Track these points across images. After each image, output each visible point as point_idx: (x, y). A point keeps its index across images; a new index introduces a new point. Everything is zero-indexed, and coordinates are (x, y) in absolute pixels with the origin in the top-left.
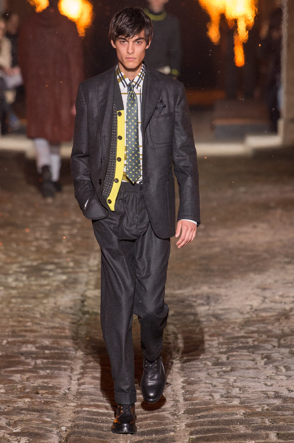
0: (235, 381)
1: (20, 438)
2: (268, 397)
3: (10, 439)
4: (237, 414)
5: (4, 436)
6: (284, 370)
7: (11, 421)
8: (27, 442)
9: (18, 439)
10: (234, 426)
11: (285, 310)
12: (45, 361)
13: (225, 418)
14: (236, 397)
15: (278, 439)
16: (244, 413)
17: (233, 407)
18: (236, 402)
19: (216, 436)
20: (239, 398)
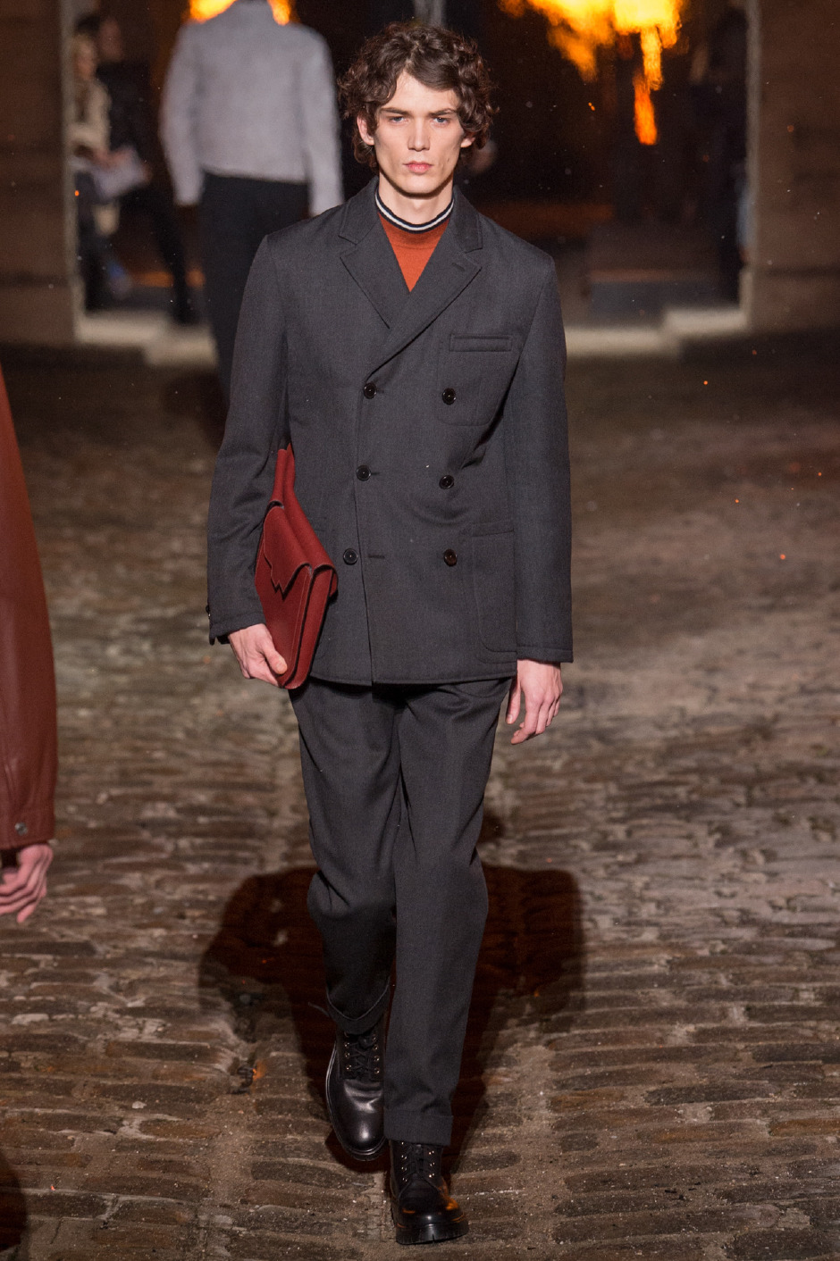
0: (647, 886)
1: (144, 1022)
2: (726, 923)
3: (120, 1022)
4: (651, 964)
5: (105, 1016)
6: (760, 859)
7: (122, 982)
8: (160, 1029)
9: (138, 1024)
10: (646, 991)
11: (762, 718)
12: (198, 841)
13: (624, 973)
14: (649, 923)
15: (749, 1020)
16: (668, 962)
17: (644, 946)
18: (649, 935)
19: (604, 1016)
20: (656, 924)
